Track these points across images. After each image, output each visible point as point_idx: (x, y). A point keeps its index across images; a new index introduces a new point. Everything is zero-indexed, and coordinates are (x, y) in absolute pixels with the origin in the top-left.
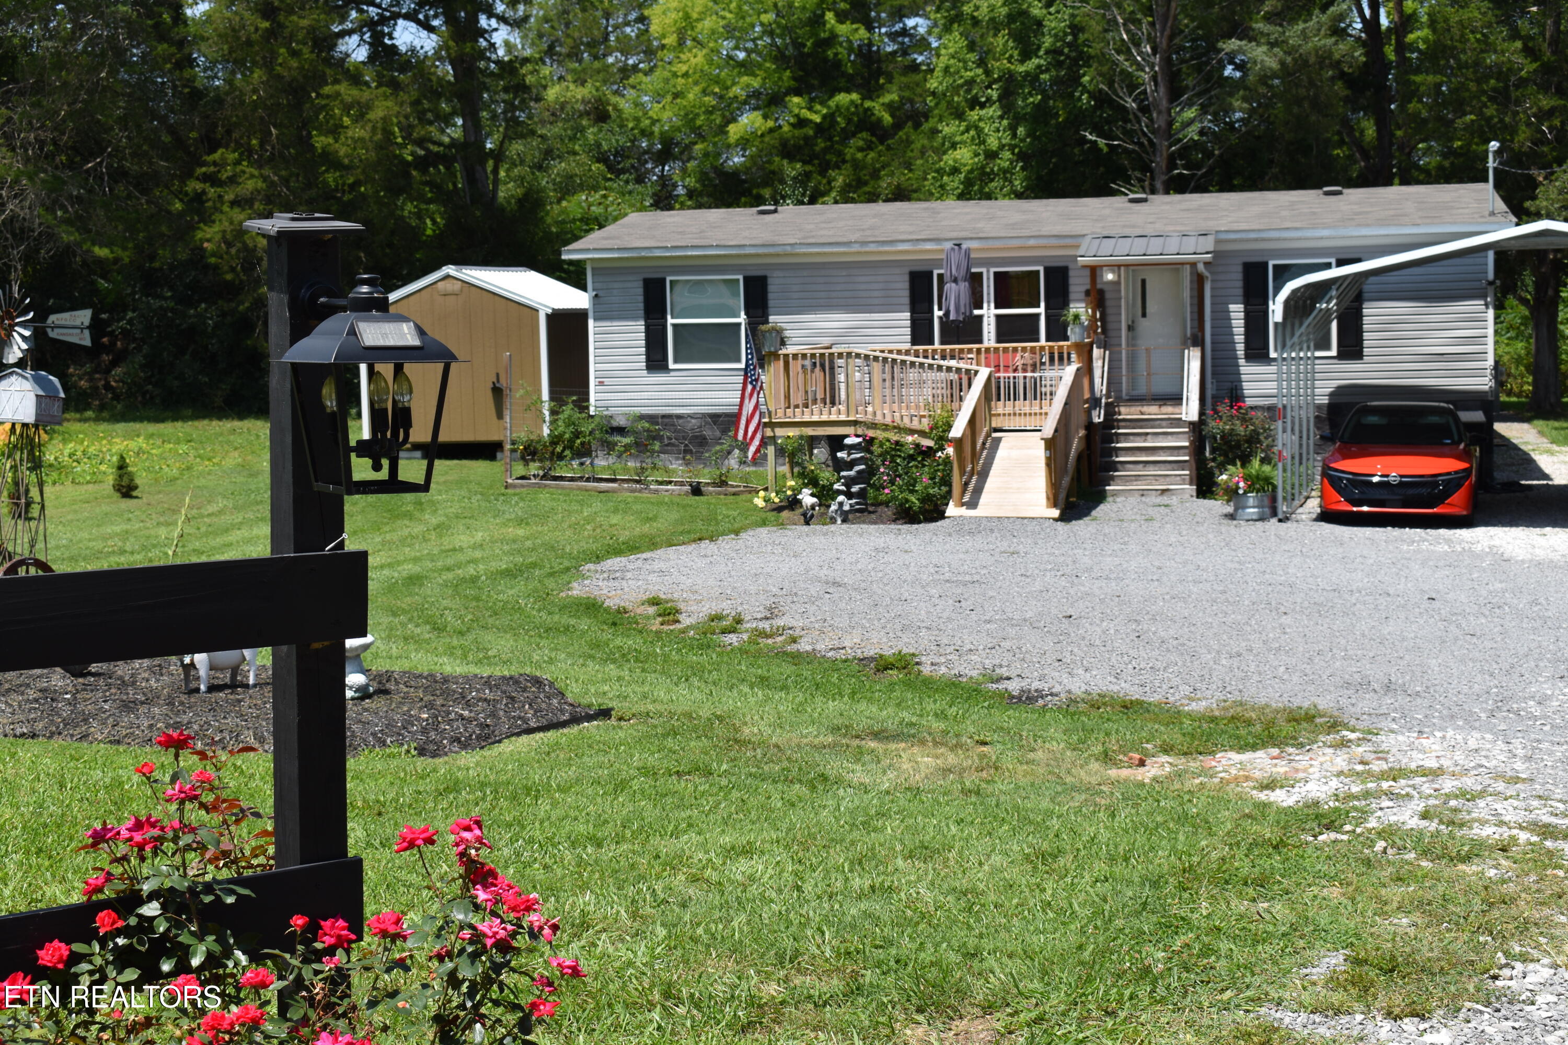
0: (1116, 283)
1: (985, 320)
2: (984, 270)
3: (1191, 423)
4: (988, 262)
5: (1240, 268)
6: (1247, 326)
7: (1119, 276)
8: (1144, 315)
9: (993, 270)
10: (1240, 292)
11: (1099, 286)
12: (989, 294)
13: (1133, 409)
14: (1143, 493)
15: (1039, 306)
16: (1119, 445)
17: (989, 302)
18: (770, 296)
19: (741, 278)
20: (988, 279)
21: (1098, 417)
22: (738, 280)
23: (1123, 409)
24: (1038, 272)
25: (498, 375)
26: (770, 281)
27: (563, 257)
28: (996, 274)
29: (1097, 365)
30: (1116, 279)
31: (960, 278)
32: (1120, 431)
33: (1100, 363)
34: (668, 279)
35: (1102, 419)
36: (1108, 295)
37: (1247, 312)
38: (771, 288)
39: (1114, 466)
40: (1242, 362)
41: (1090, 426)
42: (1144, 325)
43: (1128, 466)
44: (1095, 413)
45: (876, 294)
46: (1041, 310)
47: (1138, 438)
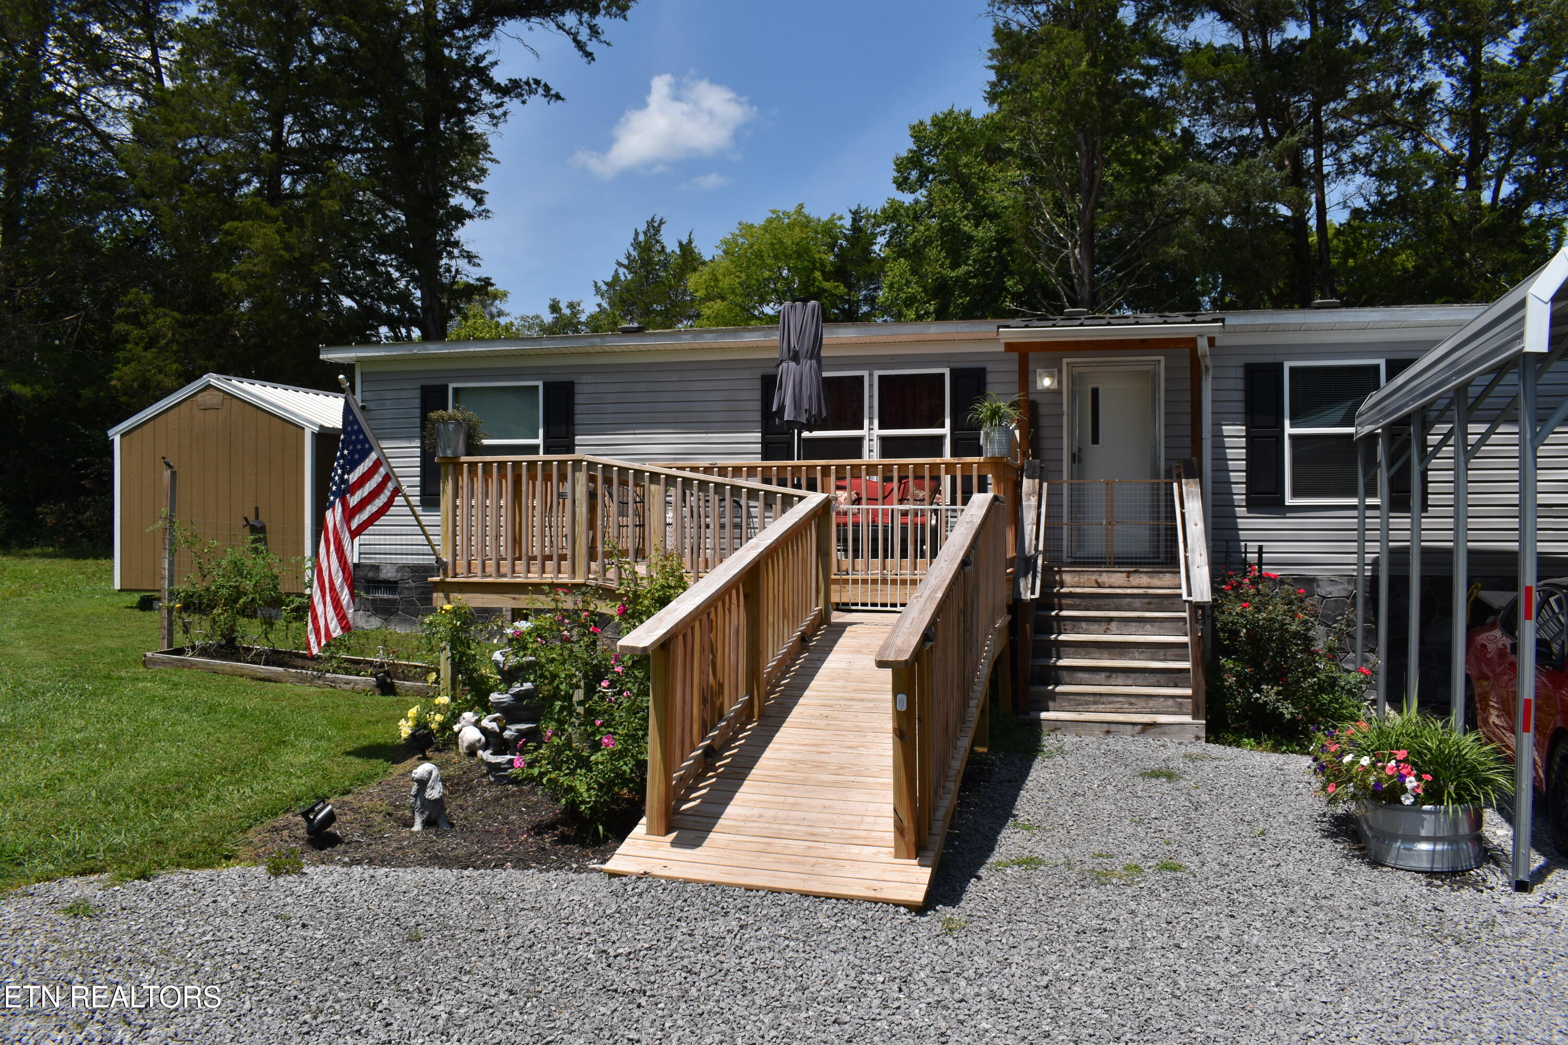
0: (1055, 393)
1: (866, 443)
2: (865, 373)
3: (1196, 607)
4: (871, 363)
5: (1240, 373)
6: (1250, 459)
7: (1060, 382)
8: (1095, 440)
9: (877, 373)
10: (1240, 407)
11: (1031, 397)
12: (871, 407)
13: (1084, 578)
14: (1109, 728)
15: (942, 426)
16: (1062, 637)
17: (871, 419)
18: (578, 409)
19: (540, 384)
20: (871, 386)
21: (1030, 591)
22: (537, 387)
23: (1067, 578)
24: (942, 376)
25: (257, 509)
26: (578, 389)
27: (321, 357)
28: (881, 378)
29: (1029, 504)
30: (1055, 386)
31: (802, 353)
32: (1064, 613)
33: (1034, 501)
34: (451, 386)
35: (1037, 595)
36: (1043, 410)
37: (1249, 437)
38: (578, 399)
39: (1056, 675)
40: (1241, 511)
41: (1016, 606)
42: (1096, 455)
43: (1080, 675)
44: (1024, 585)
45: (716, 407)
46: (946, 431)
47: (1095, 627)
